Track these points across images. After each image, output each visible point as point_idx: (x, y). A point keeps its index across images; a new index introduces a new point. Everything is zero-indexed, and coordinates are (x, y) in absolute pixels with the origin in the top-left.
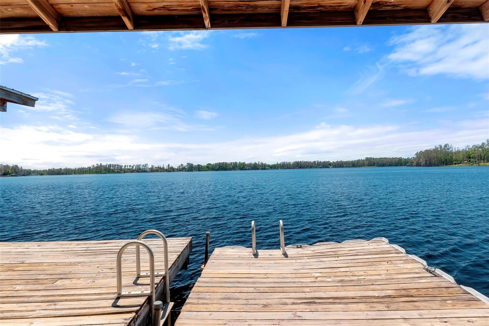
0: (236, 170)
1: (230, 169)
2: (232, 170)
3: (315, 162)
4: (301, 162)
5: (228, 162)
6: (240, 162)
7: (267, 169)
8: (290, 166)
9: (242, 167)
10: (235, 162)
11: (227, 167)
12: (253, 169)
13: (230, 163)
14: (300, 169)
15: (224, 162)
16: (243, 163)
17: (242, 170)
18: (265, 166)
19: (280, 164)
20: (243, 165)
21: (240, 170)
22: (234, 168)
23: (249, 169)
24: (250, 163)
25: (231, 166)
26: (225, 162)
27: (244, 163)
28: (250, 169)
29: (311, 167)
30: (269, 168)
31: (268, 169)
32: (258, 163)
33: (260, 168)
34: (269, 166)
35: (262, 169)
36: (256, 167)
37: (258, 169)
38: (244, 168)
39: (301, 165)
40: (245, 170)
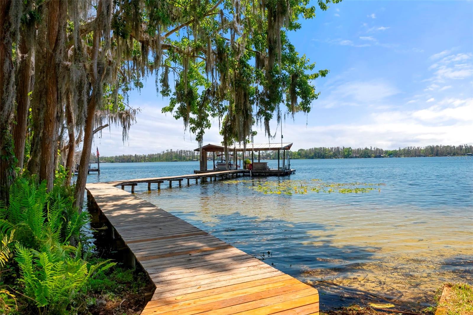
0: (339, 158)
1: (330, 157)
2: (332, 158)
3: (461, 147)
4: (437, 146)
5: (327, 148)
6: (344, 148)
7: (383, 157)
8: (420, 152)
9: (346, 153)
10: (337, 147)
11: (325, 154)
12: (362, 157)
13: (330, 149)
14: (437, 157)
15: (322, 147)
16: (348, 148)
17: (346, 158)
18: (380, 152)
19: (404, 150)
20: (349, 152)
21: (344, 158)
22: (336, 155)
23: (356, 157)
24: (358, 149)
25: (332, 153)
26: (324, 148)
27: (350, 148)
28: (358, 157)
29: (454, 155)
30: (387, 156)
31: (385, 157)
32: (370, 148)
33: (373, 155)
34: (386, 152)
35: (375, 157)
36: (368, 153)
37: (369, 157)
38: (350, 154)
39: (438, 151)
40: (351, 157)
